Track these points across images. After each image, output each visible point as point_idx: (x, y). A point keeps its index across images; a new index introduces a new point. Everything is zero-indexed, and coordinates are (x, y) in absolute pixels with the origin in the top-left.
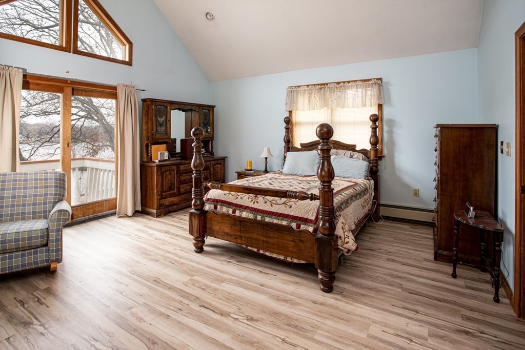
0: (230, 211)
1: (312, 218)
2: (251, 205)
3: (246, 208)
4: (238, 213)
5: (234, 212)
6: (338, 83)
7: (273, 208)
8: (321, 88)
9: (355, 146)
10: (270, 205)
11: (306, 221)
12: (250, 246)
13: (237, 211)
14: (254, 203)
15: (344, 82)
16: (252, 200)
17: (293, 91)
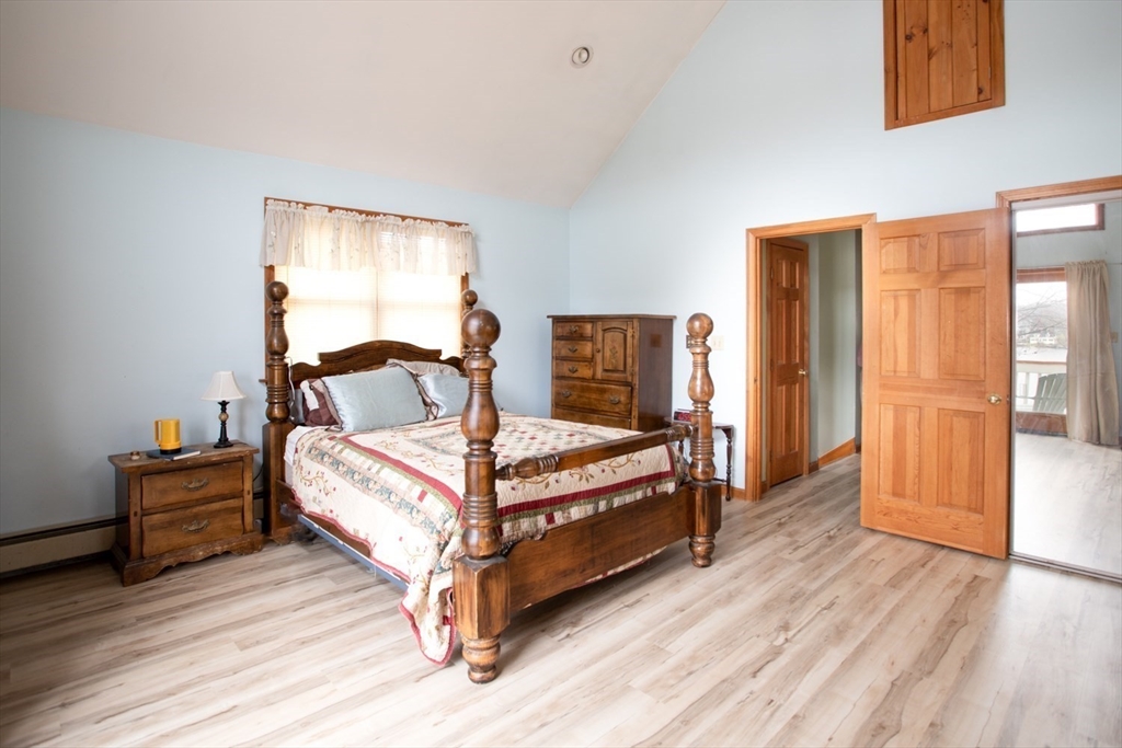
0: (541, 520)
1: (665, 470)
2: (584, 486)
3: (574, 498)
4: (559, 518)
5: (550, 519)
6: (404, 218)
7: (618, 475)
8: (363, 223)
9: (439, 352)
10: (611, 473)
11: (658, 477)
12: (609, 570)
13: (555, 514)
14: (587, 480)
15: (415, 219)
16: (581, 477)
17: (285, 212)
